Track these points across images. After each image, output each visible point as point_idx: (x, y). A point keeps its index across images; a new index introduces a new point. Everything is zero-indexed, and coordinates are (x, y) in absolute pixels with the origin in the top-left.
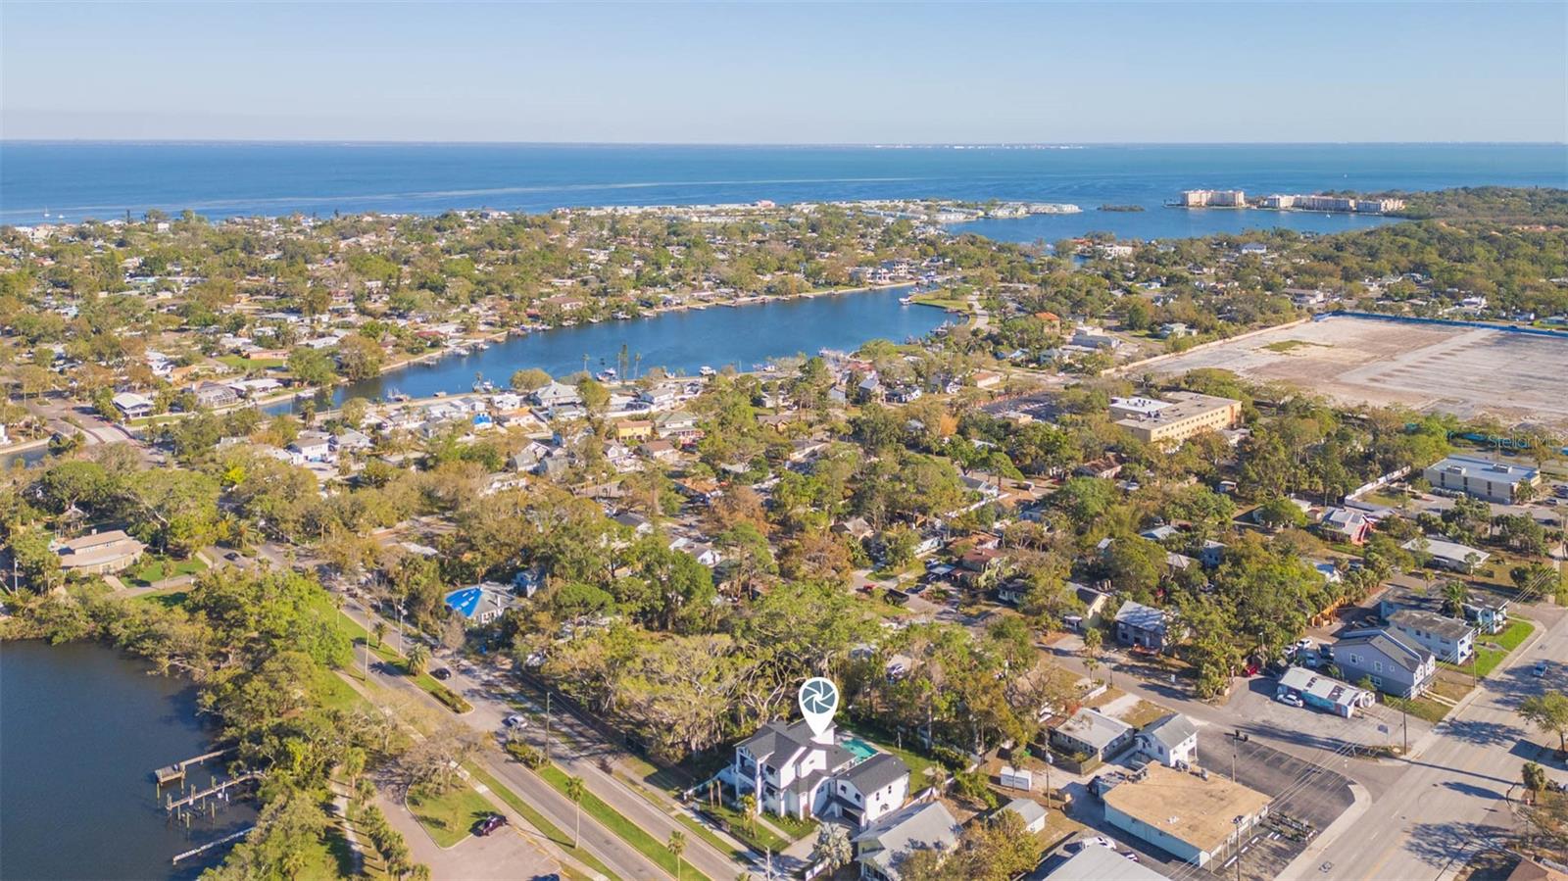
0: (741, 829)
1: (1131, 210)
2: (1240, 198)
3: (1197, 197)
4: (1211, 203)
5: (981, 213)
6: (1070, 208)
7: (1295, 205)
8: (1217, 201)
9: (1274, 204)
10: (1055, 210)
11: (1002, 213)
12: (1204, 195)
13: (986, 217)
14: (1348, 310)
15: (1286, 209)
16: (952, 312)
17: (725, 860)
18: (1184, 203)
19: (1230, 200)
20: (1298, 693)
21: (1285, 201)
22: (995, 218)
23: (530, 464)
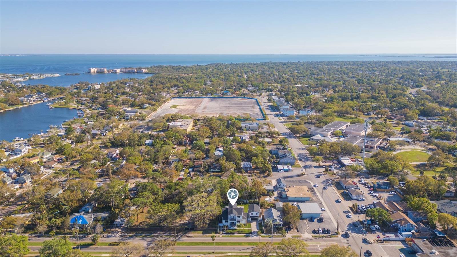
0: (238, 232)
1: (76, 75)
2: (106, 70)
3: (93, 70)
4: (98, 72)
5: (28, 78)
6: (56, 75)
7: (120, 72)
8: (99, 71)
9: (115, 72)
10: (52, 76)
11: (35, 77)
12: (95, 69)
13: (30, 79)
14: (176, 97)
15: (118, 73)
16: (72, 109)
17: (245, 238)
18: (90, 72)
19: (103, 71)
20: (282, 169)
21: (118, 71)
22: (33, 79)
23: (10, 180)
